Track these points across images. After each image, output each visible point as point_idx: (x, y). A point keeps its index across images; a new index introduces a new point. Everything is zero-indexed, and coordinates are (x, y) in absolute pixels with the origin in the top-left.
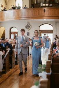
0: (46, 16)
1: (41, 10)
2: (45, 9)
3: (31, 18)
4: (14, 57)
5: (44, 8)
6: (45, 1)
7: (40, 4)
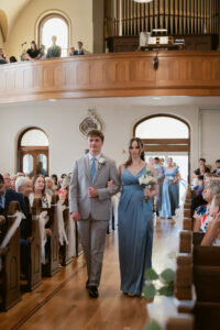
0: (161, 83)
1: (141, 62)
2: (156, 59)
3: (102, 93)
4: (39, 246)
5: (155, 55)
6: (159, 27)
7: (138, 37)
